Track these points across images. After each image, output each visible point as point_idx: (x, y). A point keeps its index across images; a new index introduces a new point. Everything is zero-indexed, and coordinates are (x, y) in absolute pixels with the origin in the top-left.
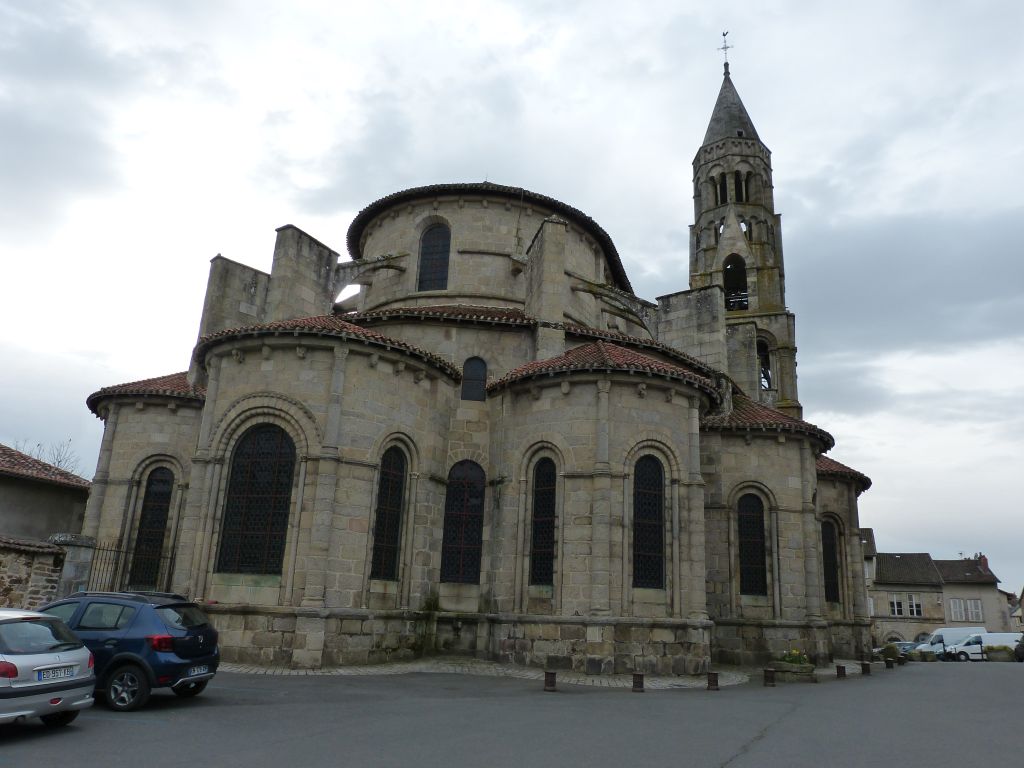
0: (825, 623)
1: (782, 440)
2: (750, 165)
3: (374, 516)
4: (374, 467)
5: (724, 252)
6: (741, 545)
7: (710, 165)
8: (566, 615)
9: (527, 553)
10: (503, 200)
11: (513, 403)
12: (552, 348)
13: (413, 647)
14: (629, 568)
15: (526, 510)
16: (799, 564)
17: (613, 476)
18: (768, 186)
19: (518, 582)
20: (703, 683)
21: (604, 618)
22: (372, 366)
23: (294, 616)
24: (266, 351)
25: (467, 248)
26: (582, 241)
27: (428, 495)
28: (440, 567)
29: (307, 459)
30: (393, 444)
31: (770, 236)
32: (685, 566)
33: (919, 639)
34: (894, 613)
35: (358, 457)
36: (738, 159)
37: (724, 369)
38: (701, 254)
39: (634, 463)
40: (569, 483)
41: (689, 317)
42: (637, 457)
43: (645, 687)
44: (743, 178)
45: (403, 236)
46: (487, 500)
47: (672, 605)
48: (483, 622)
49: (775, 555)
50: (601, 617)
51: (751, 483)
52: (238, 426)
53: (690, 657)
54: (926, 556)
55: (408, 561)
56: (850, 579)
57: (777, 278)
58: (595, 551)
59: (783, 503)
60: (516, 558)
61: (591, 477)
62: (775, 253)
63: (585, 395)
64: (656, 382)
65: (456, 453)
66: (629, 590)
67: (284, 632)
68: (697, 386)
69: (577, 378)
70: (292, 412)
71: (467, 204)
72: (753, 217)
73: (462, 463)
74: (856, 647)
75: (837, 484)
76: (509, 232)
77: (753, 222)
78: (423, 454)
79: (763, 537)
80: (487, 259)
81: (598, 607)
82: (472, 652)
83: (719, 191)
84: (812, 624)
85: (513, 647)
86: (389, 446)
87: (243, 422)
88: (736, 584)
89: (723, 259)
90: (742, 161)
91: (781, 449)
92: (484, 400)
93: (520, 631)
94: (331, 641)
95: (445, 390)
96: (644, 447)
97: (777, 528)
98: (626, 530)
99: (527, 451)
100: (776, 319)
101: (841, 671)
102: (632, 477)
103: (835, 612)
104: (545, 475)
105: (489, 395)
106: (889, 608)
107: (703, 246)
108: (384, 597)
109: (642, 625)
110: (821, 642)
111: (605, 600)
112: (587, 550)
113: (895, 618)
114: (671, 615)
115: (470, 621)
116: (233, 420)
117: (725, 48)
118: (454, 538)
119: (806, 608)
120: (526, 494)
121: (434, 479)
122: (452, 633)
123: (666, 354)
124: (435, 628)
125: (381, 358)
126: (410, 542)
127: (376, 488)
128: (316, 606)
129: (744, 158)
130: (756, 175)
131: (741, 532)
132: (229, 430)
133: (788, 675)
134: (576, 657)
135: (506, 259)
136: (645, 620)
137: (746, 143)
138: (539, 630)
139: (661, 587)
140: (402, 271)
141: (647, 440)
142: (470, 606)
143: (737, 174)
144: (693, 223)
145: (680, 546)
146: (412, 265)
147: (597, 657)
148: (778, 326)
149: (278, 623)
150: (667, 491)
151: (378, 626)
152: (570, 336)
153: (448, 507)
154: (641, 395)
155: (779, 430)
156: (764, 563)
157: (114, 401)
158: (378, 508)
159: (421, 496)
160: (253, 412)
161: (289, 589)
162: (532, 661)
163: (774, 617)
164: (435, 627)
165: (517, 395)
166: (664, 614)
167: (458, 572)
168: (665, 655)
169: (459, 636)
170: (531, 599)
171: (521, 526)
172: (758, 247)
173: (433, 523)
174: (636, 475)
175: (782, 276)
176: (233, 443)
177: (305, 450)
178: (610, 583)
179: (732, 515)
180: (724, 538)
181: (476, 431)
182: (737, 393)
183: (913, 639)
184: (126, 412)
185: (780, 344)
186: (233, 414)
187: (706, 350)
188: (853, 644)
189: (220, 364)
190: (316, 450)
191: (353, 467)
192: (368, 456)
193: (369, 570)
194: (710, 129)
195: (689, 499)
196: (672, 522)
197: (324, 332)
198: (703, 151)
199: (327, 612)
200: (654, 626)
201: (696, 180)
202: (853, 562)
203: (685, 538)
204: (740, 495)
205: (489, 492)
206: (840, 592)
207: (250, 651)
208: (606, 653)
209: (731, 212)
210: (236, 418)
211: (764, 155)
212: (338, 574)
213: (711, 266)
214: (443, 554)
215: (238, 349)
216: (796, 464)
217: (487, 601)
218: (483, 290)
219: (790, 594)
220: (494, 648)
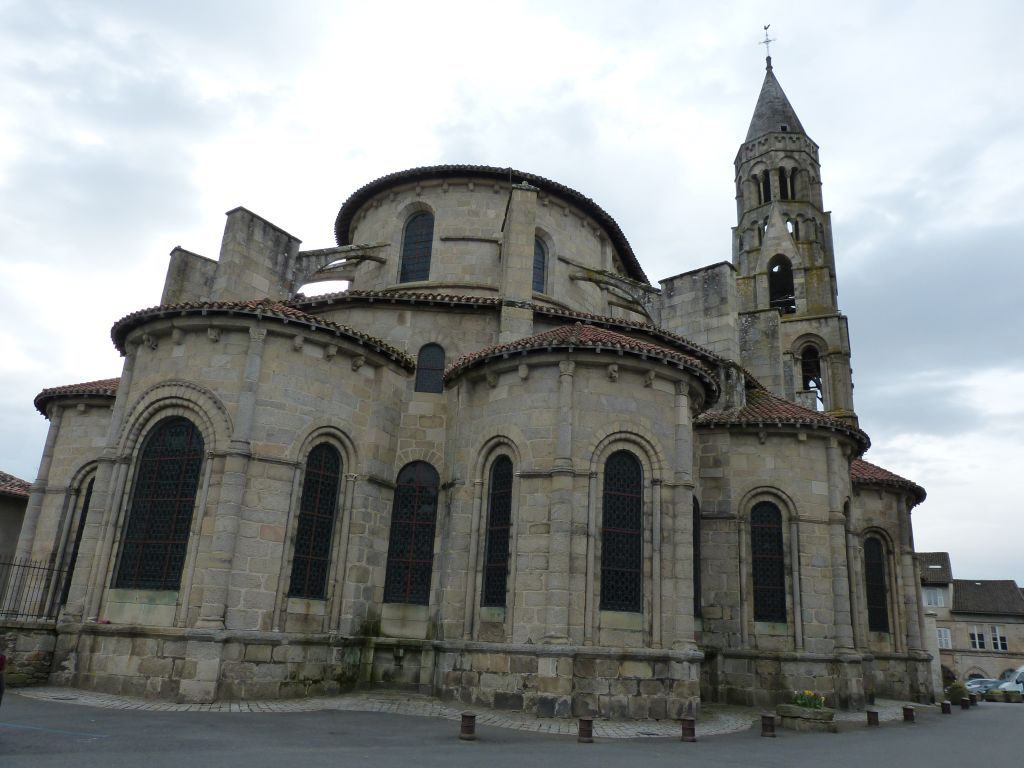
0: (859, 655)
1: (803, 437)
2: (796, 161)
3: (294, 523)
4: (296, 465)
5: (769, 253)
6: (754, 561)
7: (752, 162)
8: (517, 643)
9: (480, 568)
10: (491, 182)
11: (469, 392)
12: (517, 329)
13: (339, 679)
14: (595, 586)
15: (480, 517)
16: (826, 585)
17: (575, 475)
18: (816, 182)
19: (469, 603)
20: (677, 731)
21: (559, 648)
22: (297, 350)
23: (183, 639)
24: (176, 334)
25: (451, 234)
26: (583, 226)
27: (366, 499)
28: (383, 584)
29: (214, 456)
30: (323, 440)
31: (819, 234)
32: (668, 585)
33: (1003, 677)
34: (974, 645)
35: (274, 454)
36: (782, 155)
37: (734, 356)
38: (745, 256)
39: (604, 459)
40: (525, 484)
41: (695, 300)
42: (608, 452)
43: (594, 734)
44: (788, 174)
45: (385, 227)
46: (439, 506)
47: (651, 633)
48: (427, 651)
49: (796, 574)
50: (556, 647)
51: (766, 489)
52: (147, 420)
53: (672, 697)
54: (1011, 584)
55: (340, 578)
56: (902, 606)
57: (827, 279)
58: (551, 565)
59: (805, 512)
60: (467, 574)
61: (550, 476)
62: (825, 252)
63: (545, 379)
64: (630, 363)
65: (407, 452)
66: (593, 612)
67: (174, 659)
68: (681, 367)
69: (535, 360)
70: (200, 403)
71: (451, 188)
72: (800, 215)
73: (414, 463)
74: (911, 686)
75: (884, 494)
76: (497, 216)
77: (799, 220)
78: (362, 452)
79: (781, 552)
80: (472, 246)
81: (553, 633)
82: (415, 686)
83: (762, 189)
84: (841, 658)
85: (458, 681)
86: (318, 442)
87: (152, 415)
88: (748, 609)
89: (768, 260)
90: (786, 157)
91: (802, 448)
92: (440, 392)
93: (467, 661)
94: (231, 670)
95: (393, 379)
96: (616, 441)
97: (798, 541)
98: (592, 540)
99: (483, 448)
100: (826, 322)
101: (873, 719)
102: (601, 477)
103: (883, 644)
104: (502, 474)
105: (446, 386)
106: (968, 640)
107: (747, 248)
108: (306, 619)
109: (609, 657)
110: (854, 681)
111: (561, 626)
112: (543, 564)
113: (976, 652)
114: (649, 645)
115: (414, 649)
116: (142, 413)
117: (767, 42)
118: (401, 552)
119: (835, 638)
120: (481, 499)
121: (373, 480)
122: (394, 663)
123: (659, 338)
124: (372, 657)
125: (307, 341)
126: (342, 555)
127: (298, 491)
128: (212, 628)
129: (789, 154)
130: (800, 171)
131: (755, 547)
132: (137, 425)
133: (798, 722)
134: (527, 695)
135: (494, 246)
136: (613, 651)
137: (791, 138)
138: (486, 661)
139: (638, 611)
140: (382, 262)
141: (620, 432)
142: (417, 632)
143: (782, 171)
144: (736, 225)
145: (661, 560)
146: (394, 257)
147: (549, 695)
148: (829, 329)
149: (170, 648)
150: (647, 495)
151: (295, 653)
152: (540, 317)
153: (395, 515)
154: (612, 379)
155: (798, 426)
156: (783, 584)
157: (57, 403)
158: (301, 513)
159: (358, 502)
160: (161, 403)
161: (184, 608)
162: (477, 698)
163: (795, 649)
164: (371, 655)
165: (475, 383)
166: (640, 644)
167: (405, 591)
168: (639, 694)
169: (401, 667)
170: (482, 623)
171: (474, 536)
172: (805, 246)
173: (373, 533)
174: (606, 474)
175: (833, 276)
176: (141, 439)
177: (212, 445)
178: (570, 604)
179: (743, 527)
180: (733, 554)
181: (431, 428)
182: (755, 387)
183: (998, 676)
184: (69, 415)
185: (831, 349)
186: (141, 407)
187: (714, 337)
188: (907, 681)
189: (136, 352)
190: (223, 446)
191: (267, 465)
192: (287, 452)
193: (286, 586)
194: (753, 126)
195: (674, 504)
196: (652, 530)
197: (236, 310)
198: (744, 148)
199: (224, 635)
200: (624, 658)
201: (738, 180)
202: (904, 585)
203: (667, 549)
204: (754, 502)
205: (442, 497)
206: (890, 620)
207: (135, 681)
208: (560, 690)
209: (775, 211)
210: (144, 411)
211: (812, 149)
212: (243, 591)
213: (754, 268)
214: (388, 570)
215: (149, 334)
216: (821, 467)
217: (435, 626)
218: (468, 279)
219: (814, 621)
220: (437, 682)
